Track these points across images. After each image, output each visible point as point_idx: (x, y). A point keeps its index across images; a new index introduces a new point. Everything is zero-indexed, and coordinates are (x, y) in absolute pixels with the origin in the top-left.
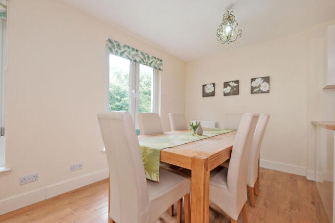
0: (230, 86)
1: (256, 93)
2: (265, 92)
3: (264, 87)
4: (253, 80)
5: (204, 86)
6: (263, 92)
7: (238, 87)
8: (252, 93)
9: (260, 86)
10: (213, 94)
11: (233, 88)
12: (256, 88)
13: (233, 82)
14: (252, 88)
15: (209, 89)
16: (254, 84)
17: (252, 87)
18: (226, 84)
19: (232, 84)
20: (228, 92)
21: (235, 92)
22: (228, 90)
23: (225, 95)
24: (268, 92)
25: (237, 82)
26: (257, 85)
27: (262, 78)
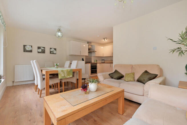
0: (41, 49)
1: (52, 53)
3: (55, 52)
4: (51, 48)
5: (24, 46)
6: (54, 54)
7: (44, 50)
8: (50, 53)
9: (53, 51)
10: (31, 51)
11: (42, 50)
12: (52, 52)
13: (42, 47)
15: (28, 48)
16: (51, 50)
18: (39, 48)
19: (42, 48)
20: (40, 51)
21: (43, 52)
22: (40, 50)
23: (38, 52)
24: (56, 54)
25: (44, 48)
26: (52, 51)
27: (54, 49)
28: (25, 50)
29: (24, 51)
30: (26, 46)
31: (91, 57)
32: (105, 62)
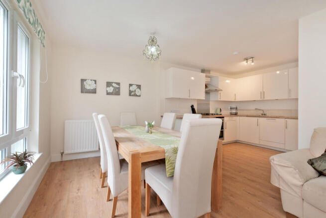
0: (113, 86)
1: (132, 95)
2: (138, 96)
3: (138, 92)
4: (131, 85)
5: (83, 81)
6: (137, 96)
7: (119, 88)
8: (130, 95)
9: (135, 91)
10: (94, 91)
11: (115, 88)
12: (132, 92)
13: (115, 83)
14: (130, 92)
15: (90, 85)
16: (132, 89)
17: (130, 90)
18: (109, 84)
20: (111, 91)
21: (117, 92)
22: (111, 89)
23: (108, 94)
24: (140, 96)
25: (118, 84)
26: (134, 90)
27: (137, 85)
28: (83, 90)
29: (82, 92)
30: (85, 80)
31: (209, 101)
32: (239, 113)
